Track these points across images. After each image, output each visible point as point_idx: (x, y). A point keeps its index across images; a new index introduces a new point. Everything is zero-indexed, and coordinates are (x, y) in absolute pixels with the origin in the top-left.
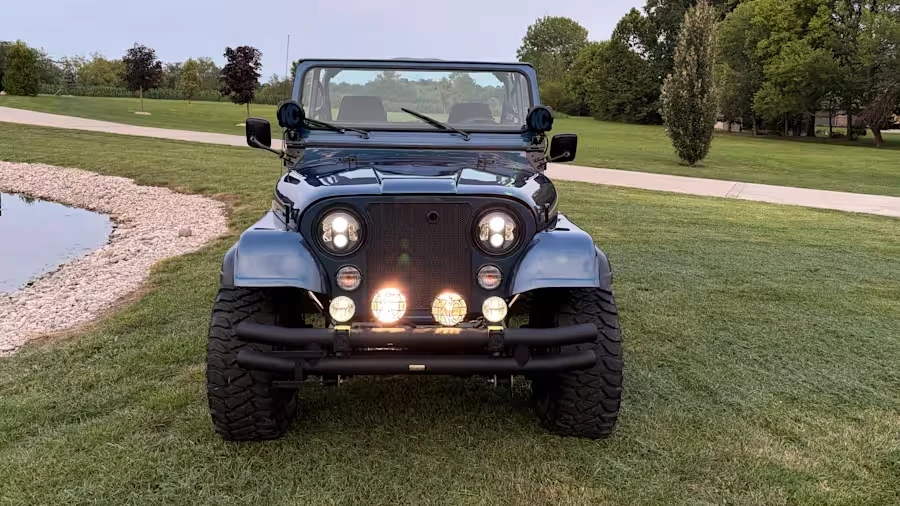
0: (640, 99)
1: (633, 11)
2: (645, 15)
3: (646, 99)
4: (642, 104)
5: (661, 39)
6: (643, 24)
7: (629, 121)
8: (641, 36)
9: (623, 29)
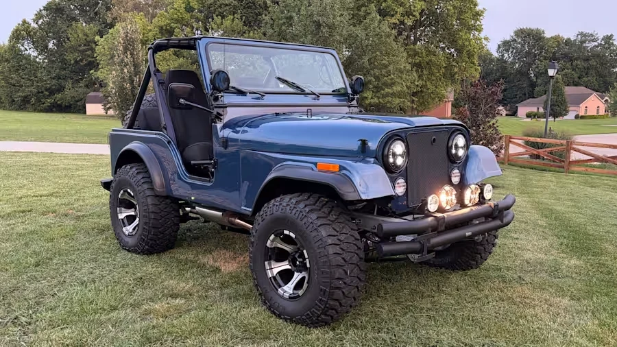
0: (42, 92)
1: (24, 22)
2: (36, 26)
3: (47, 93)
4: (45, 97)
5: (51, 45)
6: (35, 33)
7: (36, 110)
8: (33, 43)
9: (17, 36)
